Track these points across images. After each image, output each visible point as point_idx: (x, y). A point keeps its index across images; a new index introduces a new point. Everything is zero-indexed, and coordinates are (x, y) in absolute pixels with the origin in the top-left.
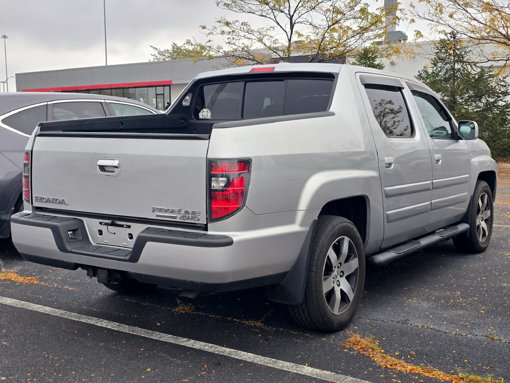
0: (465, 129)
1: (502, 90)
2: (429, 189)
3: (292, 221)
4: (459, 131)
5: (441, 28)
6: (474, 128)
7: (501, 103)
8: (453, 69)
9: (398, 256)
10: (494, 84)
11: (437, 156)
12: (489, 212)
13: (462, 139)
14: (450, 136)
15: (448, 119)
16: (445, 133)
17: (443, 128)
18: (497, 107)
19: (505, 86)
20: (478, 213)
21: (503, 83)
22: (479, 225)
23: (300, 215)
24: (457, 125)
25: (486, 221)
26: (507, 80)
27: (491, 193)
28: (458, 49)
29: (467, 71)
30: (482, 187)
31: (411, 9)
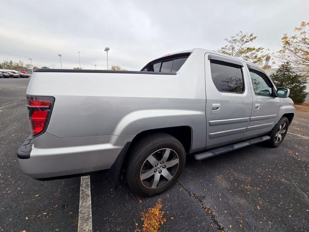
0: (281, 92)
1: (304, 81)
2: (247, 122)
3: (107, 142)
4: (277, 93)
5: (283, 61)
6: (287, 92)
7: (301, 86)
8: (284, 74)
9: (215, 156)
10: (300, 79)
11: (257, 105)
12: (284, 131)
13: (277, 97)
14: (270, 95)
15: (271, 86)
16: (268, 93)
17: (267, 91)
18: (299, 87)
19: (305, 80)
20: (278, 131)
21: (305, 79)
22: (277, 137)
23: (114, 138)
24: (276, 89)
25: (282, 134)
26: (307, 78)
27: (288, 123)
28: (288, 68)
29: (290, 74)
30: (283, 120)
31: (273, 55)
